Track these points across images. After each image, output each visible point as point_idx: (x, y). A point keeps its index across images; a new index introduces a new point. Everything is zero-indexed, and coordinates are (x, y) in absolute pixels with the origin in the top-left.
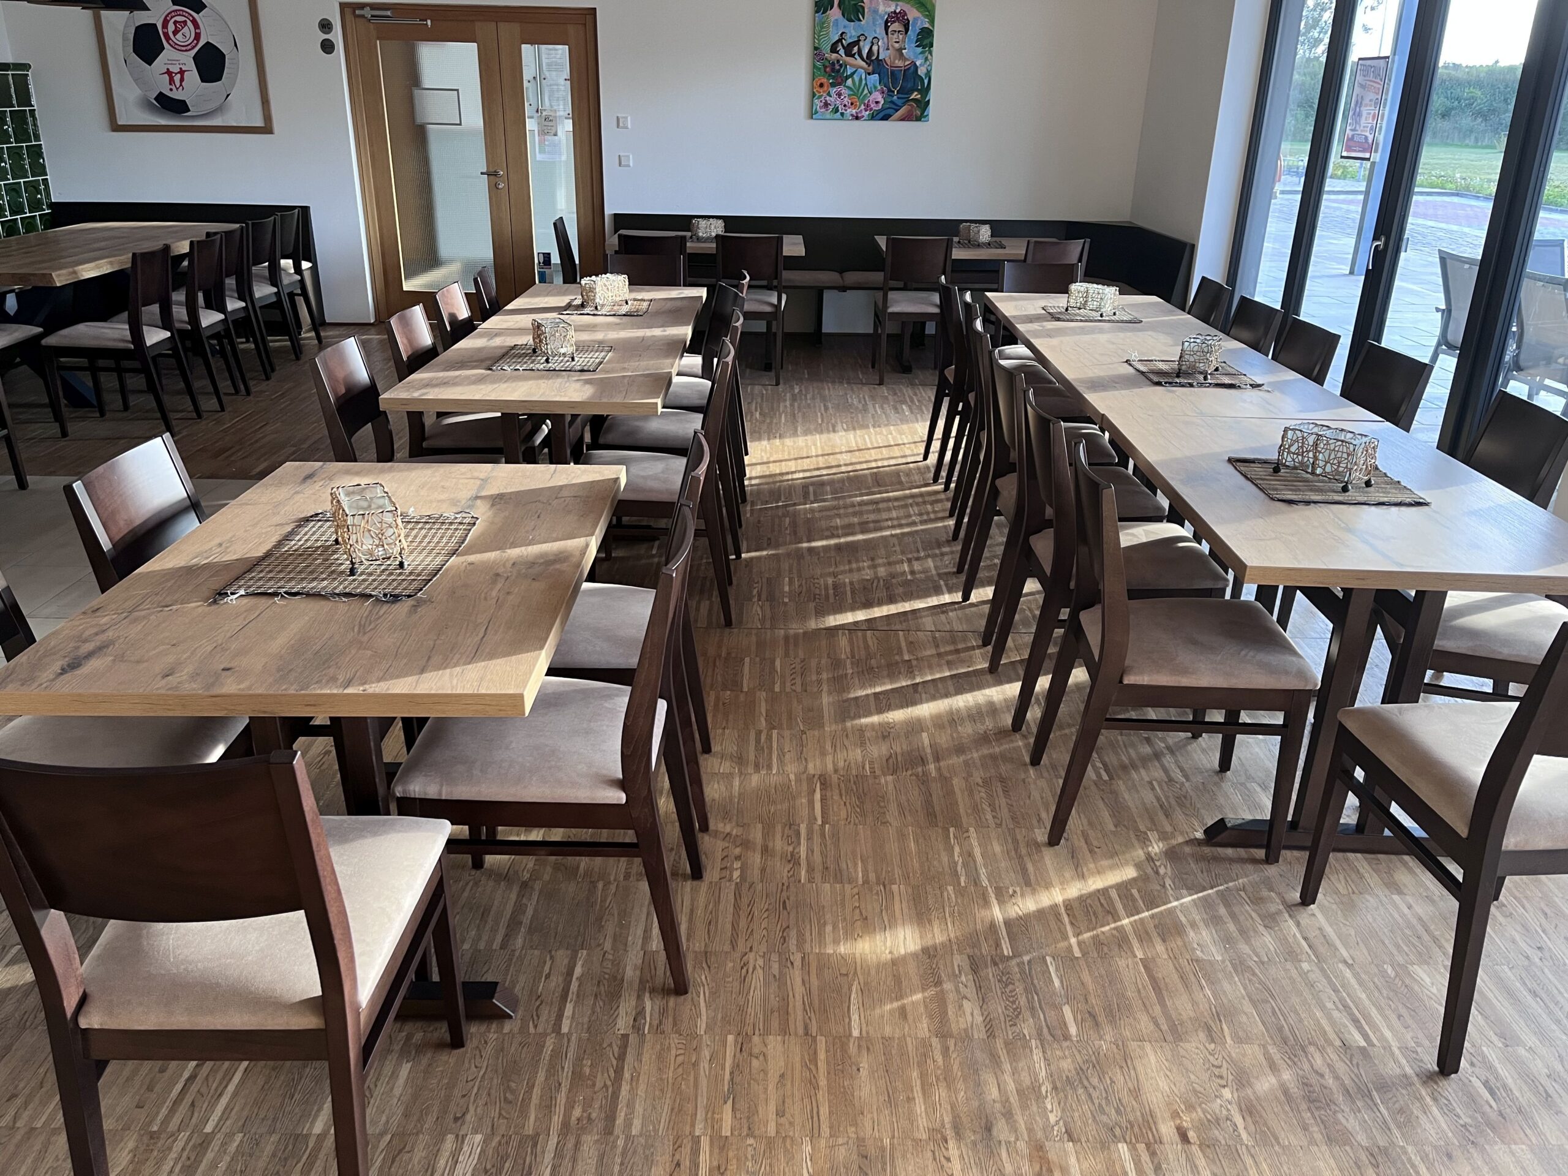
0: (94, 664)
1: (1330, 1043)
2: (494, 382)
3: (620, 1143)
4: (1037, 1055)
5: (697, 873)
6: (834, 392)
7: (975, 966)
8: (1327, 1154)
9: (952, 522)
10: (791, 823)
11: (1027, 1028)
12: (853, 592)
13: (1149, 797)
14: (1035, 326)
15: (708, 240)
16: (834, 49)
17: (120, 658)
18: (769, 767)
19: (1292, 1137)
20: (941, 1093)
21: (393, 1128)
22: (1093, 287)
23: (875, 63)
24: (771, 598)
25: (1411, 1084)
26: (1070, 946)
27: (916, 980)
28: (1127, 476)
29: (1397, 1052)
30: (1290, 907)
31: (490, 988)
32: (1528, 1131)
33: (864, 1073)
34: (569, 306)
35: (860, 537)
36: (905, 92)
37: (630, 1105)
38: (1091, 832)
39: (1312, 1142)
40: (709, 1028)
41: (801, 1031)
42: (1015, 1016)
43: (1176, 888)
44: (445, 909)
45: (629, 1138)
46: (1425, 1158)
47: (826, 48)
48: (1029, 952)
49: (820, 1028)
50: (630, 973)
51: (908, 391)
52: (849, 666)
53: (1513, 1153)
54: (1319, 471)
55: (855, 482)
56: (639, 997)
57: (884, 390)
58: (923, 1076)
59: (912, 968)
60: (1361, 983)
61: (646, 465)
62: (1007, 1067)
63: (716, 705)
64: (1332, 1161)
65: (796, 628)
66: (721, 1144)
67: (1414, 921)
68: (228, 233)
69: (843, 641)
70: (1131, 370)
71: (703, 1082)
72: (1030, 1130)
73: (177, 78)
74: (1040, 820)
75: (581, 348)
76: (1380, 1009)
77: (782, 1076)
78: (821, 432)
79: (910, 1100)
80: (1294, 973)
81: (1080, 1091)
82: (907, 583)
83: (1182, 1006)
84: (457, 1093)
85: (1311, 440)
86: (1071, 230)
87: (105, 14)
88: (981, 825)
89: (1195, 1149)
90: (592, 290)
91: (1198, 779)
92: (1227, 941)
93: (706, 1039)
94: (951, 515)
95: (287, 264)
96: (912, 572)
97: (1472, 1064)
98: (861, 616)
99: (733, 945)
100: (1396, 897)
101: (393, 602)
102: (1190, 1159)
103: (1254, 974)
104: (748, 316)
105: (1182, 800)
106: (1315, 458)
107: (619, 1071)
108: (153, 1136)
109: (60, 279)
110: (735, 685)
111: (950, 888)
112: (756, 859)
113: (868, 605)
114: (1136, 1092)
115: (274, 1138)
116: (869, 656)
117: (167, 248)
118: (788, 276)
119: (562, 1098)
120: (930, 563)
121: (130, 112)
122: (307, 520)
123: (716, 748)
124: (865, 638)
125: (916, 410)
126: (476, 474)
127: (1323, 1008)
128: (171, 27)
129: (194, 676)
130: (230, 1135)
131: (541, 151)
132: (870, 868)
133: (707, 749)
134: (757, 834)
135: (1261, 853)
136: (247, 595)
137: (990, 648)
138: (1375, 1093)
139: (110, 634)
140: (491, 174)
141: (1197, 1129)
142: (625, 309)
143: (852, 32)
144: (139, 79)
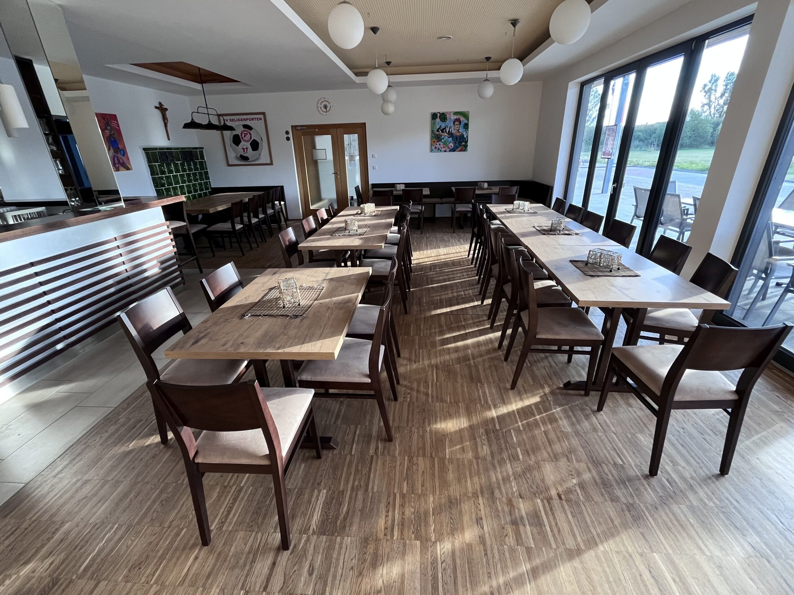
0: (203, 341)
1: (610, 463)
2: (333, 239)
3: (370, 495)
4: (509, 466)
5: (396, 399)
6: (439, 235)
7: (487, 433)
8: (611, 505)
9: (477, 277)
10: (426, 382)
11: (505, 455)
12: (446, 301)
13: (544, 372)
14: (503, 215)
15: (400, 191)
16: (438, 131)
17: (211, 339)
18: (419, 362)
19: (598, 498)
20: (476, 479)
21: (298, 487)
22: (521, 202)
23: (451, 134)
24: (420, 304)
25: (640, 479)
26: (519, 426)
27: (467, 438)
28: (533, 263)
29: (633, 466)
30: (594, 412)
31: (330, 439)
32: (685, 500)
33: (450, 471)
34: (357, 214)
35: (448, 283)
36: (460, 143)
37: (374, 481)
38: (525, 385)
39: (606, 500)
40: (399, 454)
41: (429, 455)
42: (501, 451)
43: (554, 405)
44: (313, 418)
45: (373, 493)
46: (647, 508)
47: (435, 130)
48: (505, 428)
49: (436, 455)
50: (374, 433)
51: (462, 235)
52: (445, 327)
53: (680, 508)
54: (601, 265)
55: (446, 264)
56: (377, 442)
57: (455, 235)
58: (470, 473)
59: (466, 434)
60: (619, 440)
61: (379, 263)
62: (498, 470)
63: (402, 340)
64: (613, 508)
65: (428, 314)
66: (403, 496)
67: (637, 417)
68: (259, 196)
69: (443, 319)
70: (535, 230)
71: (397, 473)
72: (507, 494)
73: (246, 150)
74: (508, 380)
75: (360, 227)
76: (626, 450)
77: (423, 472)
78: (435, 248)
79: (466, 481)
80: (596, 436)
81: (524, 480)
82: (463, 298)
83: (557, 448)
84: (319, 475)
85: (599, 254)
86: (513, 183)
87: (224, 132)
88: (488, 383)
89: (564, 502)
90: (364, 208)
91: (560, 366)
92: (573, 424)
93: (398, 458)
94: (477, 275)
95: (277, 202)
96: (465, 295)
97: (662, 472)
98: (448, 310)
99: (407, 425)
100: (630, 409)
101: (296, 318)
102: (563, 506)
103: (582, 437)
104: (412, 213)
105: (555, 373)
106: (600, 261)
107: (370, 469)
108: (225, 487)
109: (212, 211)
110: (407, 333)
111: (478, 405)
112: (415, 394)
113: (451, 306)
114: (543, 480)
115: (262, 489)
116: (451, 323)
117: (241, 201)
118: (425, 200)
119: (352, 478)
120: (470, 291)
121: (233, 161)
122: (272, 289)
123: (402, 355)
124: (450, 318)
125: (465, 241)
126: (325, 271)
127: (606, 448)
128: (243, 135)
129: (231, 347)
130: (248, 487)
131: (350, 166)
132: (452, 397)
133: (399, 356)
134: (415, 385)
135: (583, 392)
136: (251, 316)
137: (490, 320)
138: (627, 483)
139: (209, 330)
140: (335, 173)
141: (565, 495)
142: (374, 214)
143: (443, 125)
144: (235, 151)
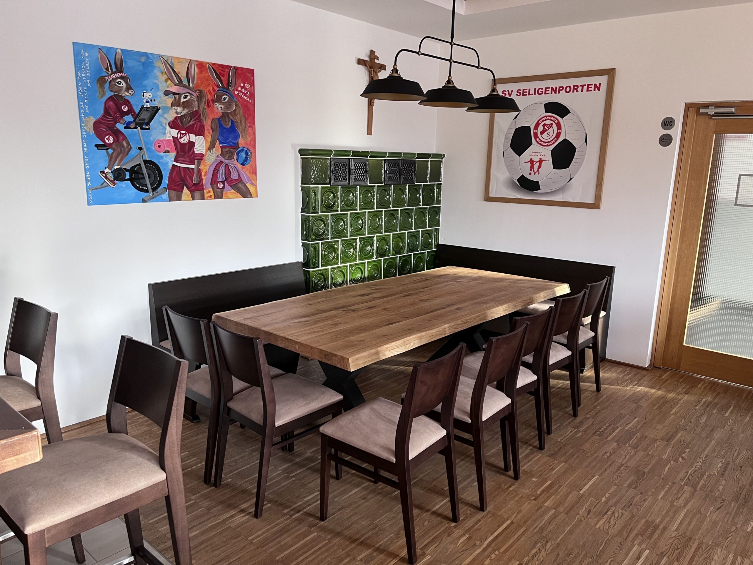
121: (499, 188)
128: (540, 128)
144: (510, 167)
